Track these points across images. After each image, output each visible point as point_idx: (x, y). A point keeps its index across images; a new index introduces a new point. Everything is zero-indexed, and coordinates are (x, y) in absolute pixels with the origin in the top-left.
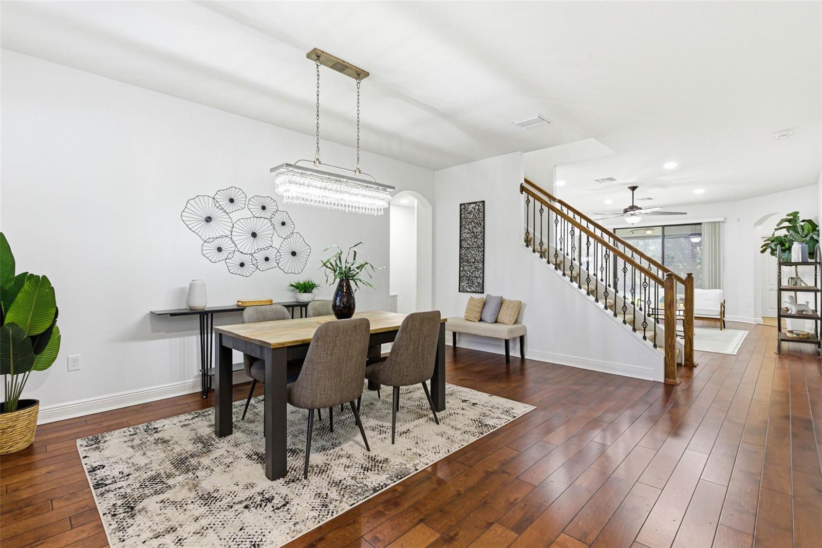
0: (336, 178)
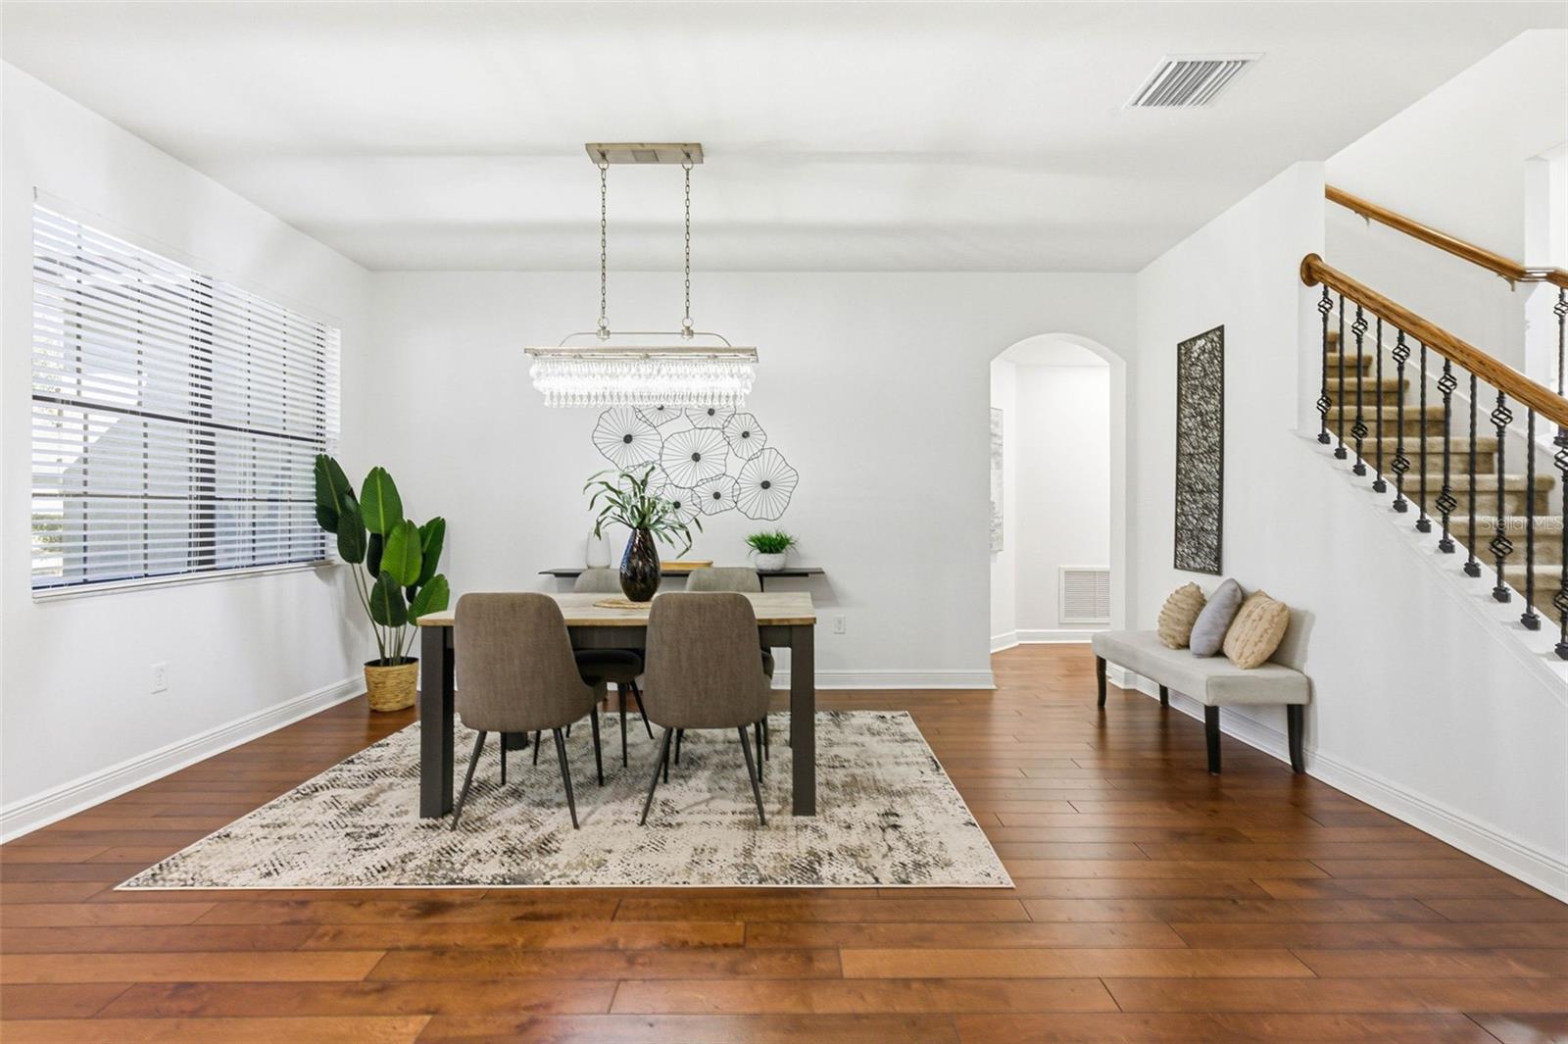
0: (641, 354)
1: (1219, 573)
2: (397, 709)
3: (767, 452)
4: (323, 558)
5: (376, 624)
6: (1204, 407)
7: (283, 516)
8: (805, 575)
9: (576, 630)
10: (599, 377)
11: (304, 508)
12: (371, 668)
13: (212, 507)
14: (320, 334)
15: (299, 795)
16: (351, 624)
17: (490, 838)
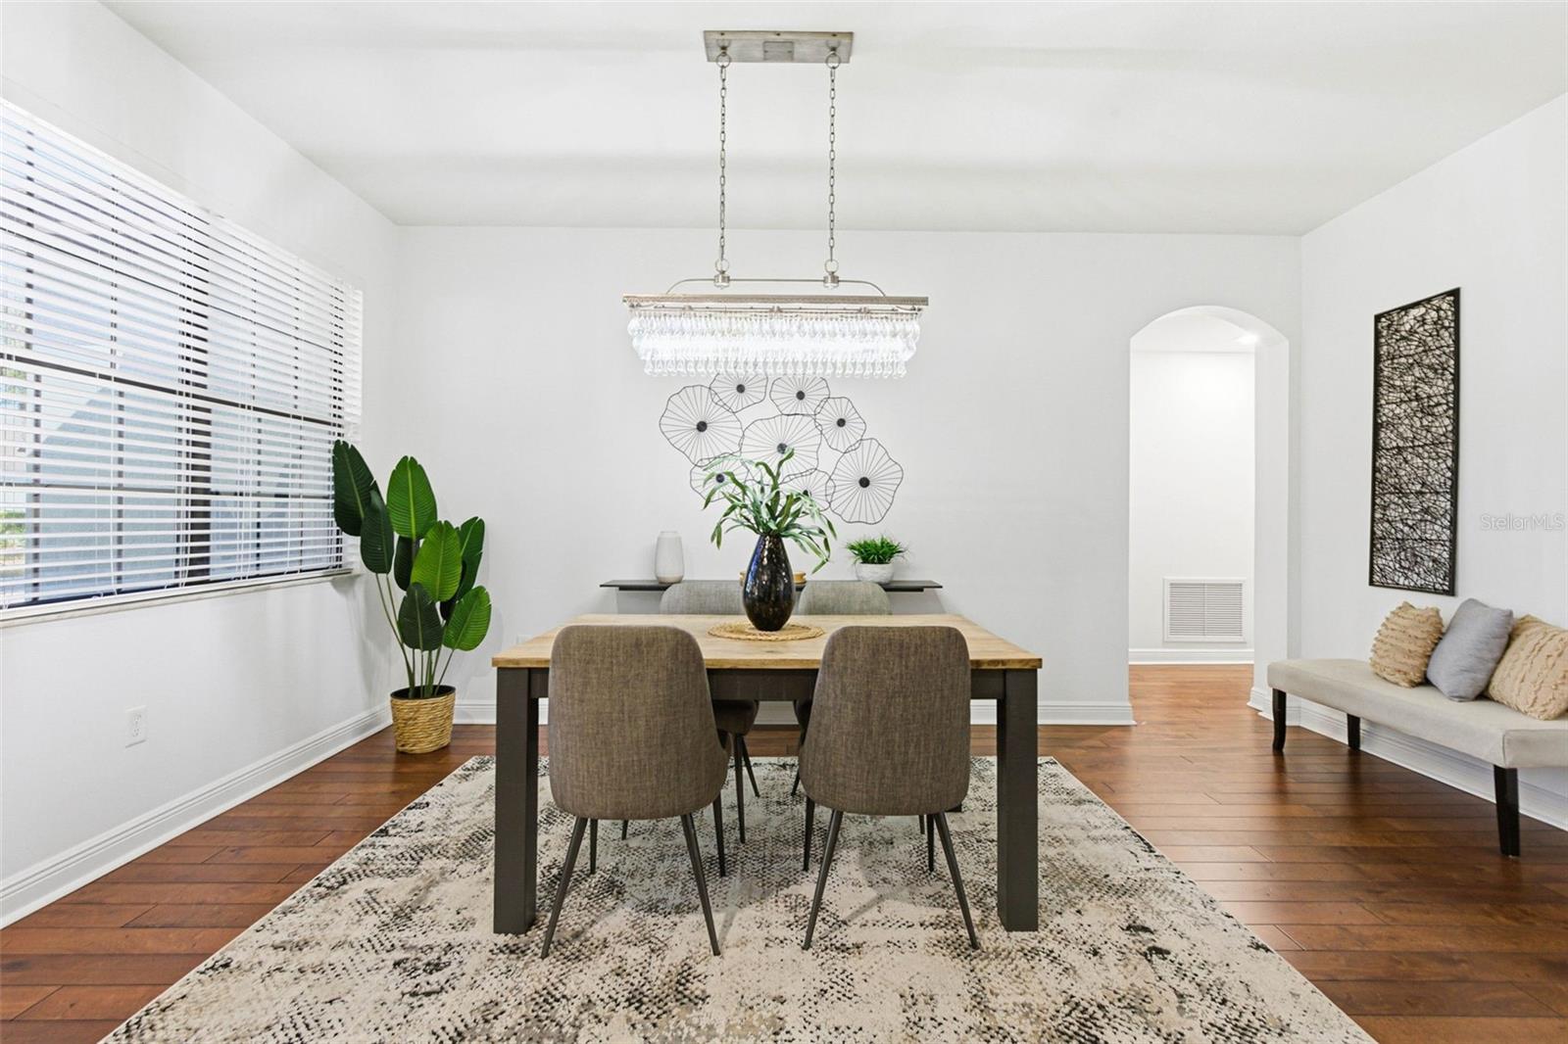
0: (770, 305)
1: (1451, 592)
2: (429, 750)
3: (866, 443)
4: (340, 566)
5: (405, 646)
6: (1424, 390)
7: (293, 515)
8: (920, 589)
9: (719, 674)
10: (719, 335)
11: (316, 506)
12: (399, 702)
13: (207, 503)
14: (337, 303)
15: (322, 890)
16: (370, 645)
17: (600, 973)
